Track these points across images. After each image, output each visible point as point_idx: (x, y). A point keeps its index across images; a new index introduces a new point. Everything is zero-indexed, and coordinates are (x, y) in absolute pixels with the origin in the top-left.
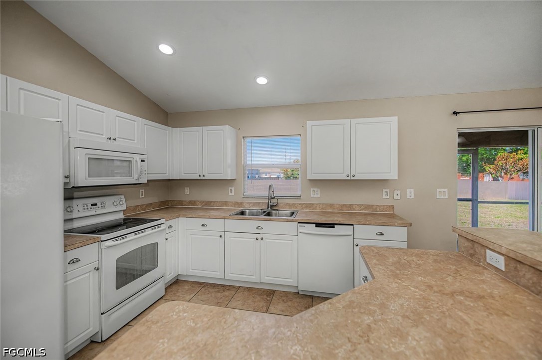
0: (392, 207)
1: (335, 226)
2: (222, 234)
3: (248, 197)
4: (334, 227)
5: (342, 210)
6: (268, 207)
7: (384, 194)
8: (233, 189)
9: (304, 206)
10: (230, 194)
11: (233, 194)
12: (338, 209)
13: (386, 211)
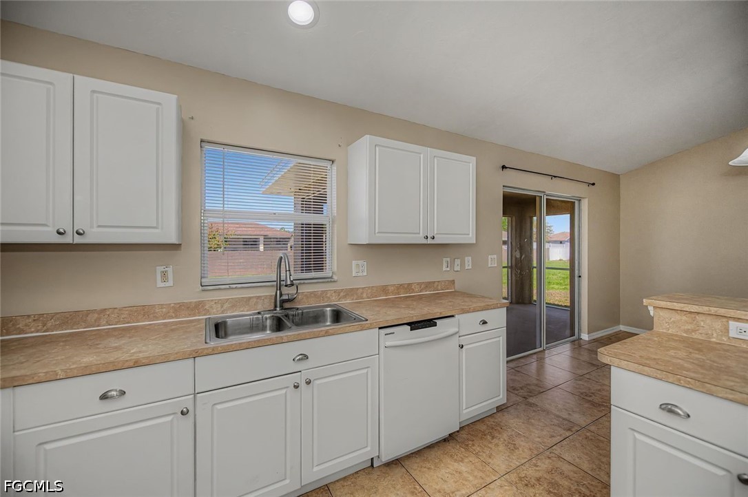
0: (453, 282)
1: (438, 322)
2: (187, 402)
3: (217, 287)
4: (435, 325)
5: (398, 294)
6: (276, 306)
7: (445, 265)
8: (170, 270)
9: (342, 294)
10: (160, 284)
11: (170, 283)
12: (393, 293)
13: (448, 289)
